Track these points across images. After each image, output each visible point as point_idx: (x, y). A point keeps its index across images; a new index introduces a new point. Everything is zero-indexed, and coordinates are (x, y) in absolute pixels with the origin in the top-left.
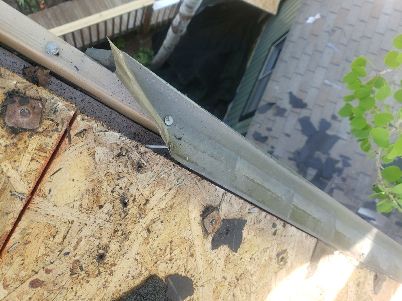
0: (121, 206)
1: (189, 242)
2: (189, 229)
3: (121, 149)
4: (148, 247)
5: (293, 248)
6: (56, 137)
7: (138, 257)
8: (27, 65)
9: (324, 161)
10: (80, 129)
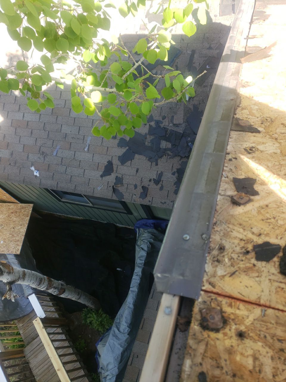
0: (250, 254)
1: (259, 209)
2: (250, 211)
3: (214, 261)
4: (270, 233)
5: (242, 145)
6: (220, 299)
7: (279, 238)
8: (178, 330)
9: (152, 137)
10: (210, 287)
